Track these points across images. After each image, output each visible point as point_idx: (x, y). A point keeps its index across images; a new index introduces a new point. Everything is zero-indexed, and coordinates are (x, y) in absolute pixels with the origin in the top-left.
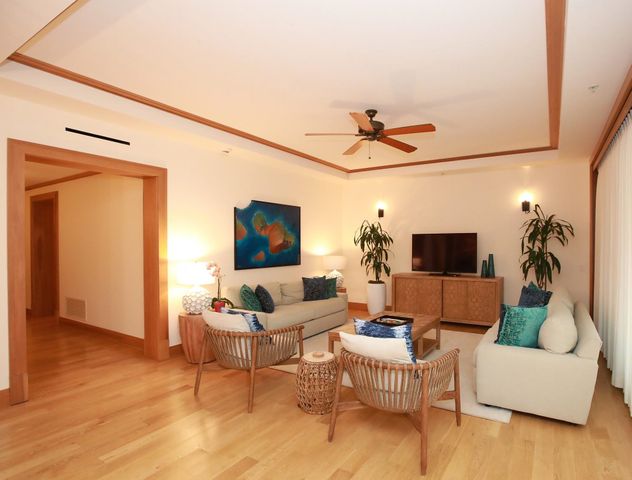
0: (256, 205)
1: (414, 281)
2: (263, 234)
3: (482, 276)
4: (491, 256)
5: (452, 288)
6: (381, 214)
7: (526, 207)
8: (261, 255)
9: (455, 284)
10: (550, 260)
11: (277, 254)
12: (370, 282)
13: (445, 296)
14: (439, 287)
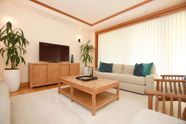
7: (79, 41)
12: (6, 69)
13: (61, 71)
14: (59, 68)
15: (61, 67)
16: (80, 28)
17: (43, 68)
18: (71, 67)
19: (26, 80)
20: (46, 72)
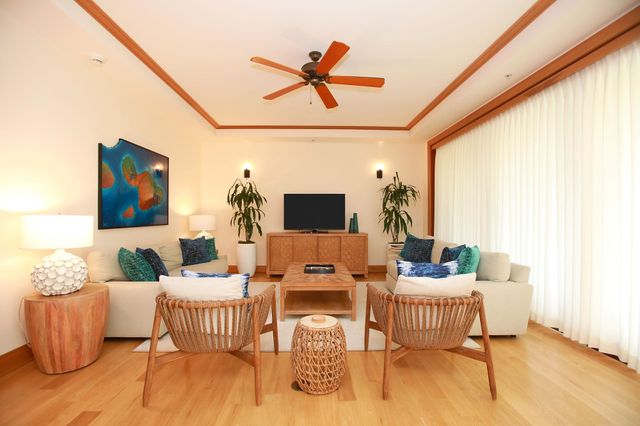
0: (124, 145)
1: (288, 239)
2: (133, 184)
3: (350, 232)
4: (355, 215)
5: (326, 243)
6: (247, 174)
7: (380, 174)
8: (130, 211)
9: (329, 239)
10: (404, 217)
11: (146, 211)
12: (240, 242)
13: (320, 251)
14: (315, 243)
15: (321, 244)
16: (381, 143)
17: (286, 244)
18: (343, 243)
19: (263, 263)
20: (291, 251)
